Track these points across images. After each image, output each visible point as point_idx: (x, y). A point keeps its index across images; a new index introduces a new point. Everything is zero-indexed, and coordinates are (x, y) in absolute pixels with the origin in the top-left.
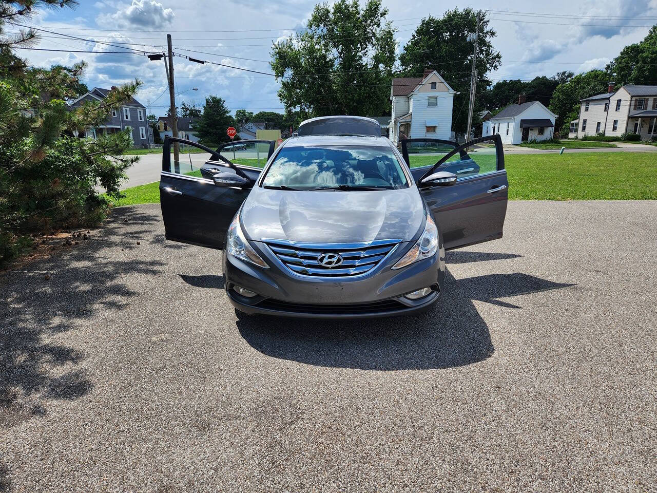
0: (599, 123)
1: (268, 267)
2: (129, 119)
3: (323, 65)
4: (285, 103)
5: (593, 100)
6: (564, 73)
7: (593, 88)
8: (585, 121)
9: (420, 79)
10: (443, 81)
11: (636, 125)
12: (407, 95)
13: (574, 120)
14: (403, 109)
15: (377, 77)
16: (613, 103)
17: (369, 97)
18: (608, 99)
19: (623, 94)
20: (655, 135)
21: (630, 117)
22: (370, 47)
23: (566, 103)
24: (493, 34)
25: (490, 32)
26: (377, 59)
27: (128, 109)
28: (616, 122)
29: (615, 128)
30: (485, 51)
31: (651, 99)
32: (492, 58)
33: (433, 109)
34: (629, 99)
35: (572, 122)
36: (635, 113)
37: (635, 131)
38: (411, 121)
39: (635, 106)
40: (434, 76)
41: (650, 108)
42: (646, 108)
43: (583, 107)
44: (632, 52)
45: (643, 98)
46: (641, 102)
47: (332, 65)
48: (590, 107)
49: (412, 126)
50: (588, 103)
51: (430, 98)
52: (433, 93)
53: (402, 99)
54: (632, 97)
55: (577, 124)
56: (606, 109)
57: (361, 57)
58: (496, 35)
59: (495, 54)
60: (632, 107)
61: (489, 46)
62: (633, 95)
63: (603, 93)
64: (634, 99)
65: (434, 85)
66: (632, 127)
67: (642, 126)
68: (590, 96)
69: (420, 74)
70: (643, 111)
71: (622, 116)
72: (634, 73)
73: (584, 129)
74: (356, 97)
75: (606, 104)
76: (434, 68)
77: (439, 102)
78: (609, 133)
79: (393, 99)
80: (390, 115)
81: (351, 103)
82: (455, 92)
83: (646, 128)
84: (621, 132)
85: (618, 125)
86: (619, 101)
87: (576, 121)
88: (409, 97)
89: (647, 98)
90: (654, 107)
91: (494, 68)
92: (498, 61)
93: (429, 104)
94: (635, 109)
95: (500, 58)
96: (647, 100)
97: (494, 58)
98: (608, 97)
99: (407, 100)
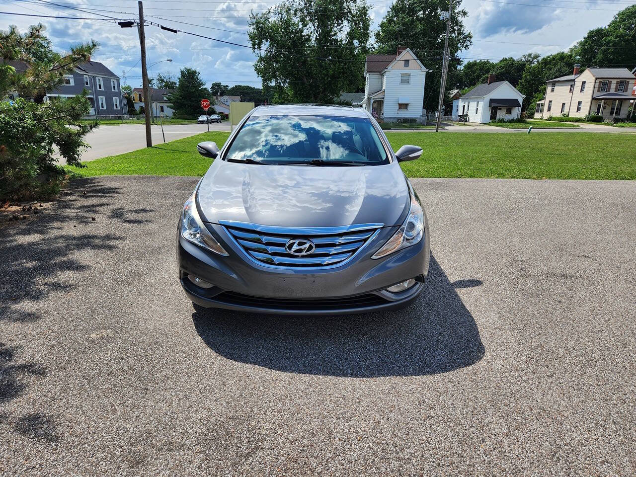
0: (564, 104)
1: (226, 254)
2: (102, 89)
3: (300, 41)
4: (262, 77)
5: (559, 81)
6: (530, 55)
7: (559, 70)
8: (550, 102)
9: (394, 56)
10: (416, 58)
11: (599, 106)
12: (380, 71)
13: (540, 100)
14: (376, 85)
15: (352, 52)
16: (578, 85)
17: (344, 73)
18: (574, 80)
19: (588, 76)
20: (616, 117)
21: (593, 99)
22: (345, 22)
23: (533, 84)
24: (465, 14)
25: (462, 12)
26: (351, 35)
27: (101, 79)
28: (580, 103)
29: (578, 109)
30: (457, 30)
31: (614, 81)
32: (464, 38)
33: (405, 86)
34: (594, 81)
35: (538, 103)
36: (598, 95)
37: (598, 112)
38: (383, 98)
39: (599, 88)
40: (407, 54)
41: (612, 91)
42: (609, 91)
43: (549, 89)
44: (596, 36)
45: (606, 81)
47: (308, 40)
48: (556, 88)
49: (385, 103)
50: (554, 84)
51: (403, 75)
52: (406, 71)
53: (375, 76)
54: (596, 79)
55: (543, 105)
56: (571, 91)
57: (336, 33)
58: (468, 15)
59: (466, 34)
60: (596, 89)
61: (461, 26)
62: (597, 77)
63: (568, 75)
64: (598, 81)
65: (407, 62)
66: (595, 109)
67: (605, 108)
68: (556, 77)
69: (394, 52)
70: (607, 93)
71: (586, 98)
72: (599, 56)
73: (549, 109)
74: (331, 72)
75: (571, 86)
76: (408, 46)
77: (412, 79)
78: (574, 114)
79: (368, 76)
80: (364, 92)
81: (326, 78)
82: (427, 70)
83: (609, 109)
84: (584, 113)
85: (582, 106)
86: (584, 83)
87: (542, 102)
88: (382, 74)
89: (610, 80)
90: (616, 90)
91: (465, 48)
92: (469, 41)
93: (402, 81)
94: (598, 91)
95: (471, 37)
96: (611, 83)
97: (465, 38)
98: (573, 78)
99: (381, 77)
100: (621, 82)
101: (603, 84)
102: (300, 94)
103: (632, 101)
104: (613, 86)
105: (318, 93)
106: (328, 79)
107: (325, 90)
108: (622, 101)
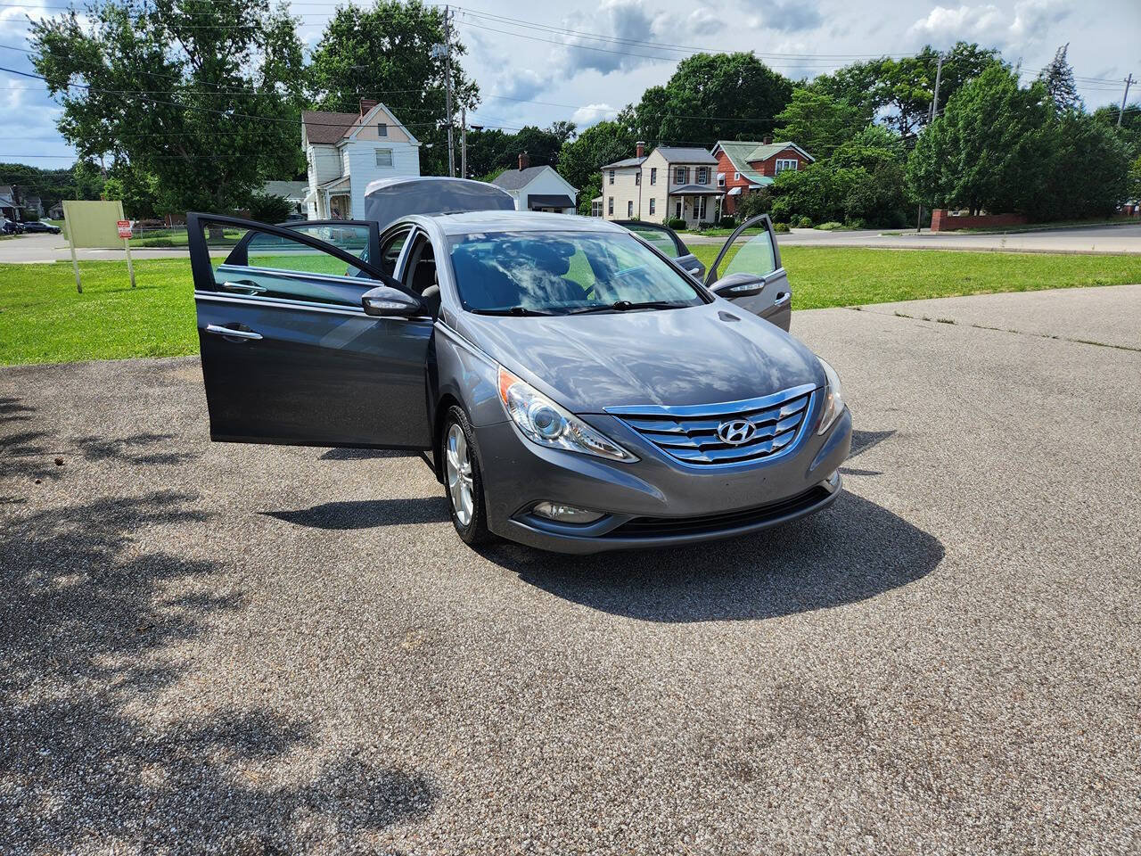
0: (630, 203)
3: (157, 75)
4: (78, 145)
5: (621, 167)
6: (562, 124)
7: (613, 150)
8: (611, 199)
9: (355, 116)
10: (398, 123)
11: (679, 205)
12: (335, 142)
13: (595, 197)
14: (332, 171)
15: (275, 106)
16: (646, 173)
17: (265, 143)
18: (639, 166)
19: (658, 159)
20: (702, 220)
21: (670, 195)
22: (252, 47)
23: (579, 172)
24: (461, 49)
25: (457, 46)
26: (270, 73)
28: (652, 201)
29: (652, 211)
30: (454, 77)
31: (693, 168)
32: (465, 90)
33: (385, 171)
34: (667, 168)
35: (593, 201)
36: (675, 188)
37: (678, 215)
38: (349, 192)
39: (675, 178)
40: (380, 113)
41: (692, 182)
42: (688, 183)
43: (606, 179)
44: (655, 98)
45: (683, 167)
46: (681, 172)
47: (178, 76)
48: (616, 177)
49: (353, 200)
50: (612, 172)
51: (378, 151)
52: (383, 144)
53: (327, 151)
54: (670, 164)
55: (601, 205)
56: (638, 182)
57: (236, 66)
58: (466, 51)
59: (469, 84)
60: (672, 180)
61: (459, 70)
62: (671, 161)
63: (627, 158)
64: (672, 167)
65: (382, 128)
66: (673, 210)
67: (685, 208)
68: (611, 162)
69: (352, 107)
70: (685, 186)
71: (660, 191)
72: (663, 129)
73: (611, 211)
74: (239, 141)
75: (637, 174)
76: (379, 99)
77: (396, 158)
78: (646, 218)
79: (309, 150)
80: (304, 178)
81: (230, 152)
82: (420, 144)
83: (691, 210)
84: (659, 217)
85: (657, 206)
86: (654, 170)
87: (599, 200)
88: (338, 148)
89: (688, 166)
90: (698, 180)
91: (470, 107)
92: (475, 95)
93: (380, 163)
94: (675, 183)
95: (477, 90)
96: (689, 170)
97: (468, 90)
98: (639, 163)
99: (336, 153)
100: (701, 169)
101: (679, 172)
102: (177, 183)
103: (717, 197)
104: (693, 175)
105: (218, 181)
106: (234, 153)
107: (230, 175)
108: (706, 196)
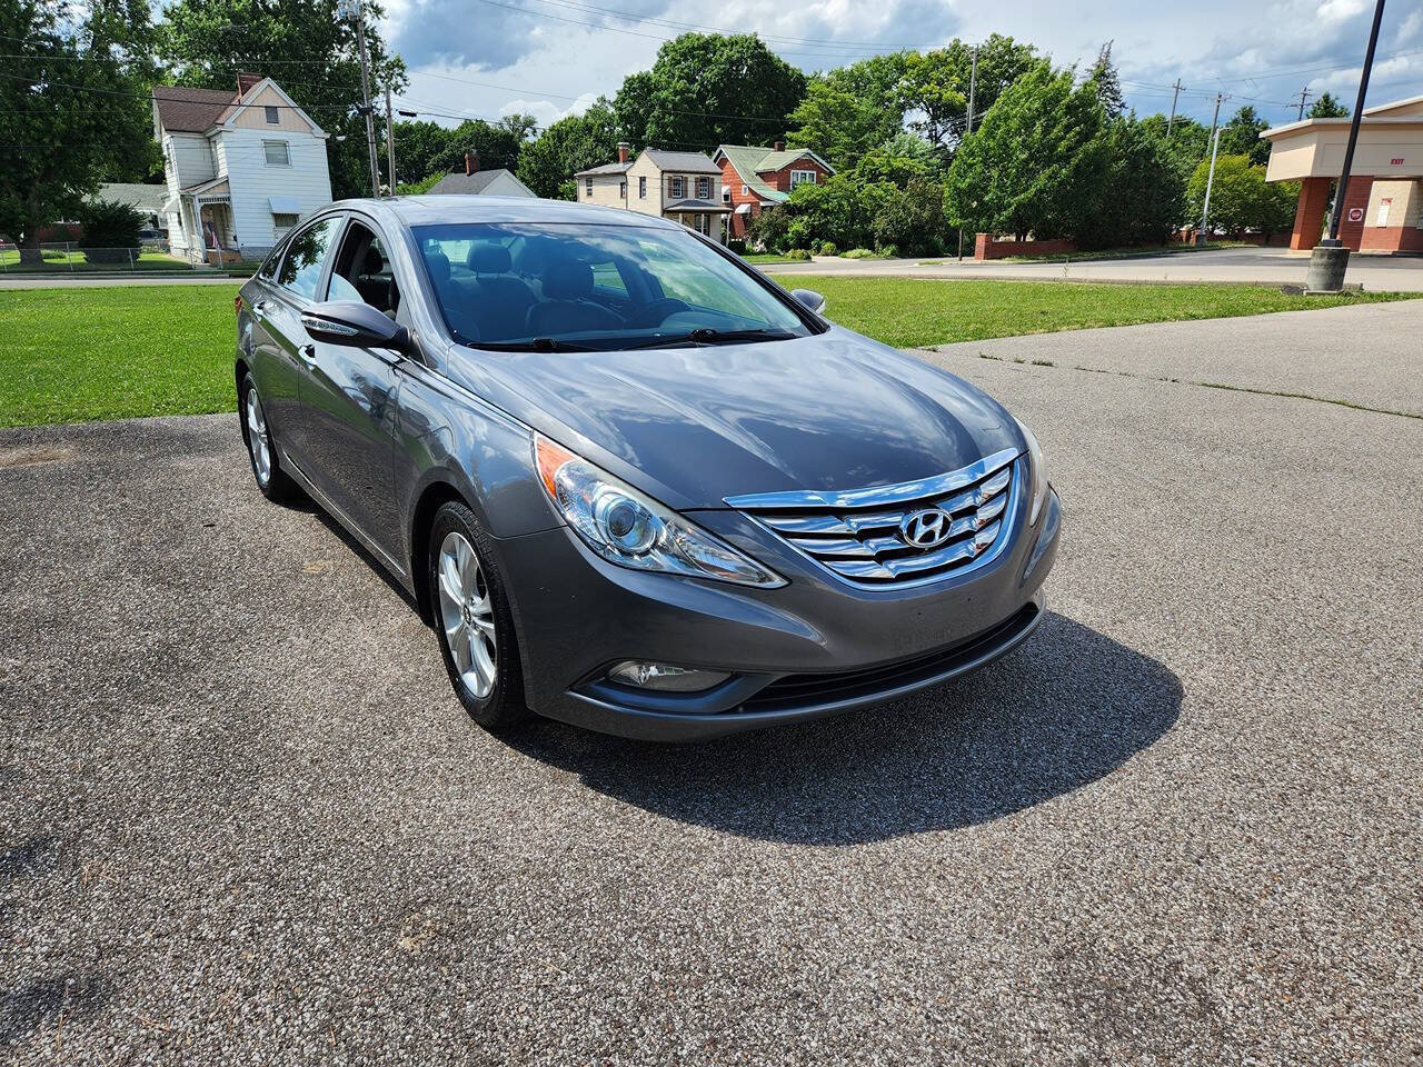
5: (597, 176)
6: (517, 118)
7: (590, 153)
9: (230, 94)
10: (293, 104)
12: (205, 131)
14: (199, 168)
15: (112, 77)
16: (633, 182)
17: (99, 129)
18: (624, 174)
19: (648, 165)
21: (665, 211)
23: (545, 179)
24: (378, 11)
25: (372, 6)
26: (101, 30)
30: (370, 48)
31: (692, 178)
32: (387, 66)
33: (278, 171)
34: (659, 176)
36: (671, 203)
38: (229, 199)
39: (670, 189)
40: (266, 91)
41: (691, 196)
42: (686, 196)
43: (582, 190)
44: (639, 89)
45: (679, 176)
46: (677, 182)
48: (594, 188)
49: (234, 210)
50: (589, 180)
51: (267, 144)
52: (274, 134)
53: (192, 142)
54: (663, 172)
56: (623, 194)
57: (50, 19)
58: (385, 13)
59: (391, 59)
60: (666, 192)
61: (377, 39)
62: (663, 168)
63: (607, 163)
64: (666, 176)
65: (272, 113)
68: (587, 167)
69: (227, 82)
70: (682, 200)
71: (652, 205)
72: (650, 128)
74: (59, 124)
75: (622, 184)
76: (266, 72)
77: (293, 153)
79: (165, 140)
80: (160, 179)
81: (46, 140)
82: (328, 136)
86: (643, 179)
88: (209, 138)
89: (685, 175)
90: (698, 194)
91: (395, 90)
92: (400, 75)
93: (270, 159)
94: (670, 196)
95: (403, 68)
96: (686, 180)
97: (390, 67)
98: (622, 170)
99: (206, 145)
100: (703, 180)
101: (675, 183)
103: (723, 216)
104: (691, 187)
105: (29, 182)
106: (52, 141)
107: (47, 174)
108: (709, 214)
